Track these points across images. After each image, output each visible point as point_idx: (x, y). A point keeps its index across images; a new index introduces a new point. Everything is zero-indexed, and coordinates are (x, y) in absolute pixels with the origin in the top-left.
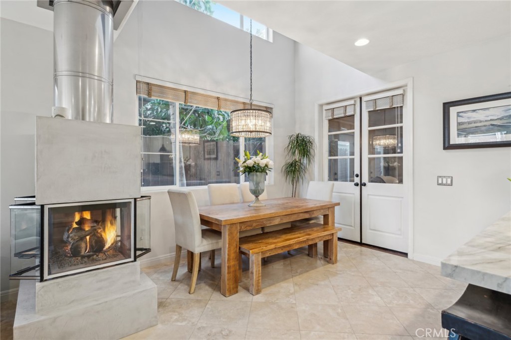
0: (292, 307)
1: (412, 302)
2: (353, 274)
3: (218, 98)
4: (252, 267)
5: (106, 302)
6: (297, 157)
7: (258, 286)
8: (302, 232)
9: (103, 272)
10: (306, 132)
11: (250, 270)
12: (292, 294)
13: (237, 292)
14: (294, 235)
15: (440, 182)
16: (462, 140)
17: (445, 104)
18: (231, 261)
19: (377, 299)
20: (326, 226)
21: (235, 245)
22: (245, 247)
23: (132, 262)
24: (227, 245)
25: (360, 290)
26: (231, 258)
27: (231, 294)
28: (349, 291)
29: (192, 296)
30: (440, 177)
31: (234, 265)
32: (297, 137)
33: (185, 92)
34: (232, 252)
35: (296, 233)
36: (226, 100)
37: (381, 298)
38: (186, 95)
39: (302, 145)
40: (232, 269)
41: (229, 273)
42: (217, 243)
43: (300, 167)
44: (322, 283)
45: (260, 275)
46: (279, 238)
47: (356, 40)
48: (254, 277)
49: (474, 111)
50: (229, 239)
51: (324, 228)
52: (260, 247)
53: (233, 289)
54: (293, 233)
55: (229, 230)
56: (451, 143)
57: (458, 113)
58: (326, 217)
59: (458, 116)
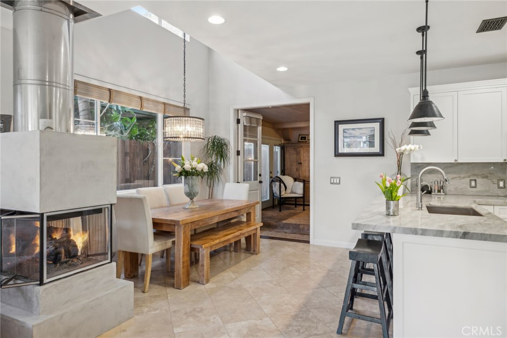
0: (240, 287)
1: (319, 270)
2: (275, 259)
3: (141, 98)
4: (203, 260)
5: (98, 298)
6: (214, 158)
7: (208, 276)
8: (233, 228)
9: (89, 273)
10: (221, 135)
11: (200, 264)
12: (235, 279)
13: (188, 285)
14: (229, 231)
15: (332, 181)
16: (346, 150)
17: (336, 122)
18: (185, 257)
19: (297, 272)
20: (249, 223)
21: (187, 242)
22: (196, 244)
23: (109, 263)
24: (182, 243)
25: (283, 268)
26: (185, 254)
27: (185, 287)
28: (277, 270)
29: (146, 294)
30: (332, 177)
31: (187, 261)
32: (214, 139)
33: (110, 90)
34: (186, 249)
35: (229, 230)
36: (148, 100)
37: (299, 271)
38: (110, 93)
39: (218, 147)
40: (185, 264)
41: (183, 268)
42: (166, 243)
43: (216, 168)
44: (255, 268)
45: (209, 266)
46: (218, 235)
47: (278, 67)
48: (205, 268)
49: (353, 129)
50: (184, 237)
51: (248, 224)
52: (209, 242)
53: (186, 281)
54: (227, 230)
55: (184, 229)
56: (340, 152)
57: (344, 129)
58: (249, 214)
59: (344, 132)
